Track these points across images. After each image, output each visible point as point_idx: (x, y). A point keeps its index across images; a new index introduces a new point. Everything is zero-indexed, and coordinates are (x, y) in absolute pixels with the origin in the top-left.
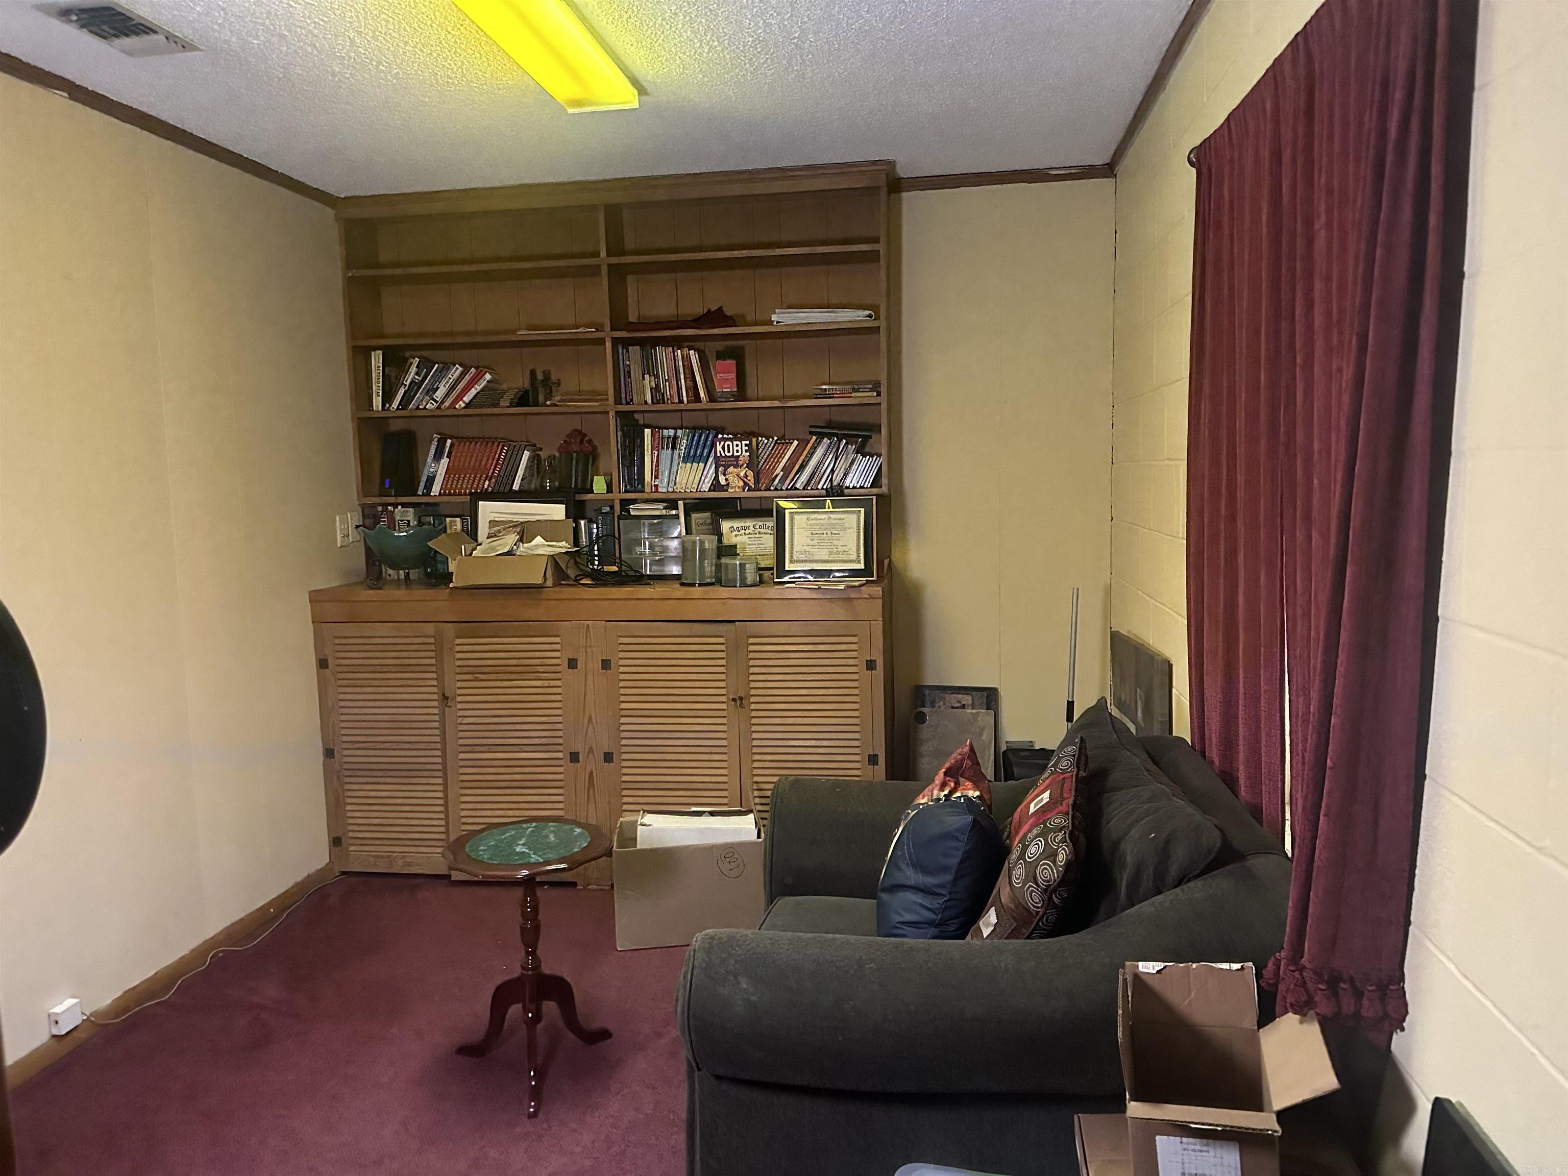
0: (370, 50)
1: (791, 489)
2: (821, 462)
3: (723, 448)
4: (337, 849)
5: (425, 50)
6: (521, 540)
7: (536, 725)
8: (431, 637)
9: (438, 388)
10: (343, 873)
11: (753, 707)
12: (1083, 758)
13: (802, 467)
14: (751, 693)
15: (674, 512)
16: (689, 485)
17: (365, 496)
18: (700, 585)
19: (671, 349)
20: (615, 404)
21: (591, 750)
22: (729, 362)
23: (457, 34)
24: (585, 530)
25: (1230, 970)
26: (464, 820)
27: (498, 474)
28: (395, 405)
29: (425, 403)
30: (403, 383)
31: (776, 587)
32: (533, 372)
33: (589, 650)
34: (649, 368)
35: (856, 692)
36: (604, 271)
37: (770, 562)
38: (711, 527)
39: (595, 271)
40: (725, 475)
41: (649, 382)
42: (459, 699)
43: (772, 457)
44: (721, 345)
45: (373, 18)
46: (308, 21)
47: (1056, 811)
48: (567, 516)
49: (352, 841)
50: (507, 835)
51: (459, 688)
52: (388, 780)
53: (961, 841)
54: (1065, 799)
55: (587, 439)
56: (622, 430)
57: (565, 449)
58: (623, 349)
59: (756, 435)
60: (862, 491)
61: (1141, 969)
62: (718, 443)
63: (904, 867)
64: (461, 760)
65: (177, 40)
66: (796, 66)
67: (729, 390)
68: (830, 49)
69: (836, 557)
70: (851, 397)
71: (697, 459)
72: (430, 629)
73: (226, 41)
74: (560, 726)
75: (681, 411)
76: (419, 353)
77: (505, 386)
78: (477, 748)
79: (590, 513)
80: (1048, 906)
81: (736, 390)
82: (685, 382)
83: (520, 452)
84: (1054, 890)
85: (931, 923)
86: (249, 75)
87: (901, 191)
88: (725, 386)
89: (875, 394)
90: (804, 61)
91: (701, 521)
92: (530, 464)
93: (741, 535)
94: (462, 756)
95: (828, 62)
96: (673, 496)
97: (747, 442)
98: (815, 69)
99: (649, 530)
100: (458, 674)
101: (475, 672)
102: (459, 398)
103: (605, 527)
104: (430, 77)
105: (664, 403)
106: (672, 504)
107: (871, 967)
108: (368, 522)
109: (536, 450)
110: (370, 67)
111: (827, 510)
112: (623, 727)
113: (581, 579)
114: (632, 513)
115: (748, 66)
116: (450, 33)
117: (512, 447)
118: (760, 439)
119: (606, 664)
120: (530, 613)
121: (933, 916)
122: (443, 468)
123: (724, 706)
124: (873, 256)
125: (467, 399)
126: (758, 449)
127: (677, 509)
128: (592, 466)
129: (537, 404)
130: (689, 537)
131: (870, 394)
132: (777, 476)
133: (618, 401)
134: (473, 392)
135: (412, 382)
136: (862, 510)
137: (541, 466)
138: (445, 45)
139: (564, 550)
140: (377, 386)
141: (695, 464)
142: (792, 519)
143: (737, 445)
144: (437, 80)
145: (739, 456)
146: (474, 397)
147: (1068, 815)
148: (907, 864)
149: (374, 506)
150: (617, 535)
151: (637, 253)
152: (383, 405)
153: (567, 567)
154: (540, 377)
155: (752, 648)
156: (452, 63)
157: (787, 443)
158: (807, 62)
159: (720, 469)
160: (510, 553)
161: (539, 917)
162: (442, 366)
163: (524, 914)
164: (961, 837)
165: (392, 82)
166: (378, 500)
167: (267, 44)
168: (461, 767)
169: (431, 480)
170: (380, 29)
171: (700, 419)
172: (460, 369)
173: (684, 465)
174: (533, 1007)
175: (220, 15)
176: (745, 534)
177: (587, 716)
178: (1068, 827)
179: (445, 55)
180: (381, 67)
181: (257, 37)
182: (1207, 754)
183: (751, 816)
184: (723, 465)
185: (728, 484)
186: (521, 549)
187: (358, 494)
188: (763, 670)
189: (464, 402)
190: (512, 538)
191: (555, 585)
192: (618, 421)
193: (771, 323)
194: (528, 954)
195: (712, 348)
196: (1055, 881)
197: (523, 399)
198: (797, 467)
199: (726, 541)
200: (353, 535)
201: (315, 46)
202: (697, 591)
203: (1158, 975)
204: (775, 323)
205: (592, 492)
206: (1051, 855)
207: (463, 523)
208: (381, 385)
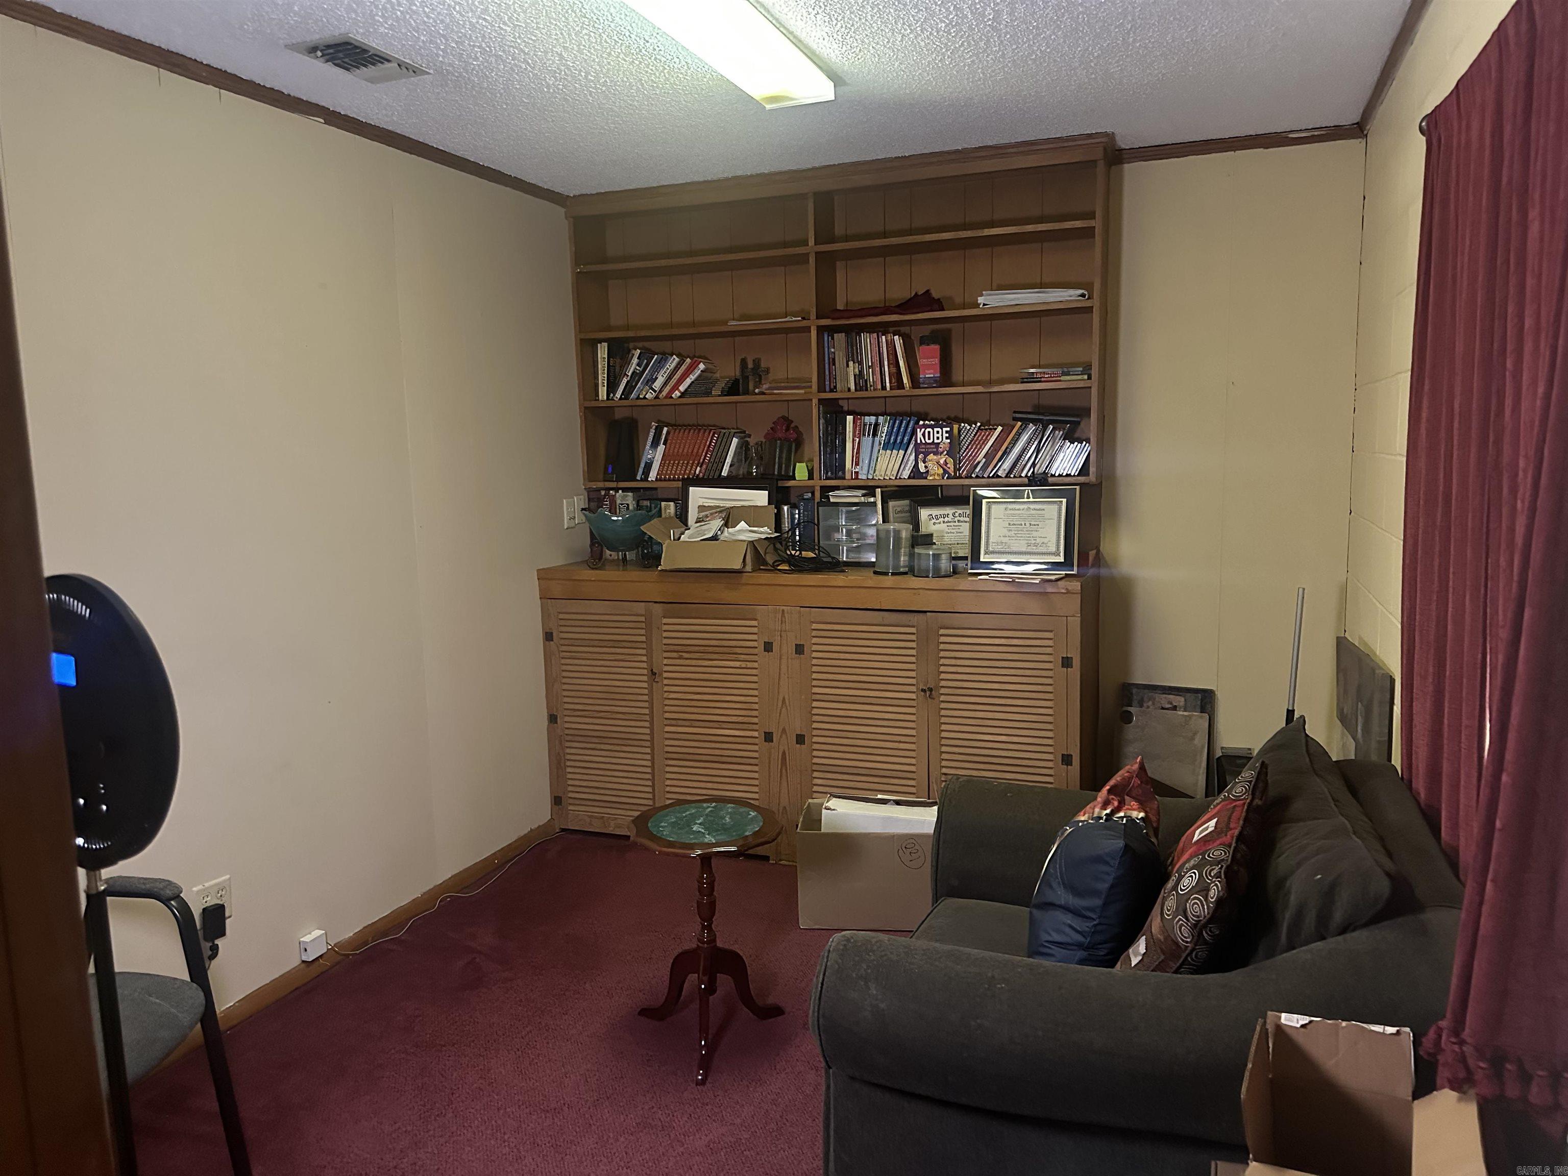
0: (578, 63)
1: (993, 477)
2: (1024, 450)
3: (924, 435)
4: (557, 807)
5: (627, 59)
6: (726, 525)
7: (733, 704)
8: (642, 615)
9: (657, 378)
10: (563, 830)
11: (942, 698)
12: (1261, 785)
13: (1006, 453)
14: (941, 685)
15: (872, 500)
16: (888, 473)
17: (590, 481)
18: (893, 574)
19: (875, 335)
20: (819, 392)
21: (784, 730)
22: (933, 346)
23: (655, 42)
24: (788, 515)
25: (1383, 1033)
26: (668, 789)
27: (709, 460)
28: (618, 395)
29: (644, 393)
30: (625, 374)
31: (970, 579)
32: (744, 362)
33: (784, 634)
34: (853, 355)
35: (1050, 689)
36: (812, 260)
37: (965, 551)
38: (908, 514)
39: (802, 259)
40: (924, 463)
41: (853, 369)
42: (665, 675)
43: (975, 443)
44: (927, 330)
45: (576, 34)
46: (519, 41)
47: (1218, 842)
48: (769, 504)
49: (571, 801)
50: (688, 813)
51: (665, 665)
52: (603, 747)
53: (1112, 867)
54: (1231, 829)
55: (793, 425)
56: (825, 419)
57: (771, 437)
58: (828, 336)
59: (959, 420)
60: (1068, 480)
61: (1283, 1021)
62: (918, 430)
63: (1054, 885)
64: (666, 732)
65: (409, 67)
66: (995, 46)
67: (932, 376)
68: (1028, 28)
69: (1034, 549)
70: (1060, 381)
71: (897, 446)
72: (640, 608)
73: (450, 65)
74: (756, 706)
75: (885, 397)
76: (640, 344)
77: (718, 375)
78: (680, 723)
79: (793, 499)
80: (1198, 941)
81: (939, 375)
82: (889, 368)
83: (730, 439)
84: (1205, 926)
85: (1080, 946)
86: (474, 93)
87: (1122, 163)
88: (929, 372)
89: (1086, 377)
90: (1002, 42)
91: (899, 509)
92: (738, 450)
93: (939, 523)
94: (667, 729)
95: (1029, 40)
96: (871, 483)
97: (948, 429)
98: (1016, 49)
99: (846, 517)
100: (665, 651)
101: (680, 651)
102: (675, 387)
103: (806, 513)
104: (636, 83)
105: (867, 390)
106: (870, 490)
107: (1002, 987)
108: (593, 505)
109: (745, 437)
110: (580, 77)
111: (1026, 500)
112: (815, 711)
113: (778, 565)
114: (832, 500)
115: (944, 50)
116: (648, 42)
117: (722, 434)
118: (963, 425)
119: (799, 649)
120: (729, 595)
121: (1080, 938)
122: (660, 454)
123: (913, 696)
124: (1088, 233)
125: (682, 388)
126: (960, 436)
127: (874, 496)
128: (795, 455)
129: (747, 392)
130: (886, 526)
131: (1079, 377)
132: (979, 463)
133: (821, 389)
134: (688, 381)
135: (634, 372)
136: (1064, 500)
137: (748, 453)
138: (645, 52)
139: (763, 536)
140: (602, 377)
141: (895, 452)
142: (989, 509)
143: (938, 432)
144: (642, 85)
145: (939, 443)
146: (689, 387)
147: (1230, 847)
148: (1059, 883)
149: (598, 490)
150: (816, 521)
151: (847, 239)
152: (608, 395)
153: (765, 553)
154: (750, 365)
155: (942, 639)
156: (654, 68)
157: (991, 429)
158: (1005, 42)
159: (920, 457)
160: (715, 538)
161: (715, 893)
162: (661, 356)
163: (700, 890)
164: (1112, 862)
165: (601, 89)
166: (600, 485)
167: (485, 64)
168: (667, 739)
169: (648, 466)
170: (584, 43)
171: (904, 407)
172: (677, 359)
173: (884, 452)
174: (705, 978)
175: (441, 42)
176: (944, 522)
177: (781, 698)
178: (1227, 860)
179: (646, 62)
180: (590, 77)
181: (476, 59)
182: (1414, 785)
183: (936, 808)
184: (922, 453)
185: (928, 472)
186: (726, 534)
187: (584, 479)
188: (953, 662)
189: (680, 391)
190: (717, 523)
191: (754, 571)
192: (821, 409)
193: (977, 305)
194: (704, 927)
195: (917, 333)
196: (1205, 917)
197: (733, 388)
198: (1000, 453)
199: (924, 530)
200: (579, 518)
201: (528, 63)
202: (889, 581)
203: (1303, 1030)
204: (981, 306)
205: (794, 479)
206: (1202, 889)
207: (676, 507)
208: (606, 376)
